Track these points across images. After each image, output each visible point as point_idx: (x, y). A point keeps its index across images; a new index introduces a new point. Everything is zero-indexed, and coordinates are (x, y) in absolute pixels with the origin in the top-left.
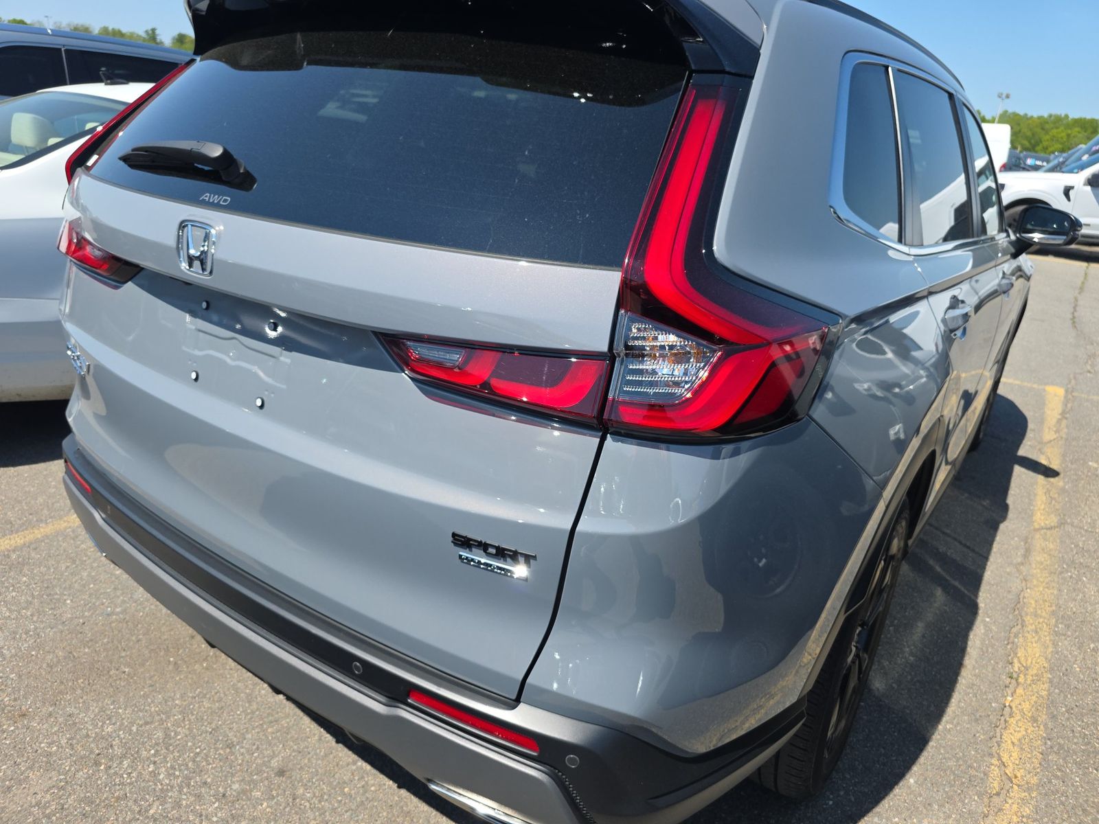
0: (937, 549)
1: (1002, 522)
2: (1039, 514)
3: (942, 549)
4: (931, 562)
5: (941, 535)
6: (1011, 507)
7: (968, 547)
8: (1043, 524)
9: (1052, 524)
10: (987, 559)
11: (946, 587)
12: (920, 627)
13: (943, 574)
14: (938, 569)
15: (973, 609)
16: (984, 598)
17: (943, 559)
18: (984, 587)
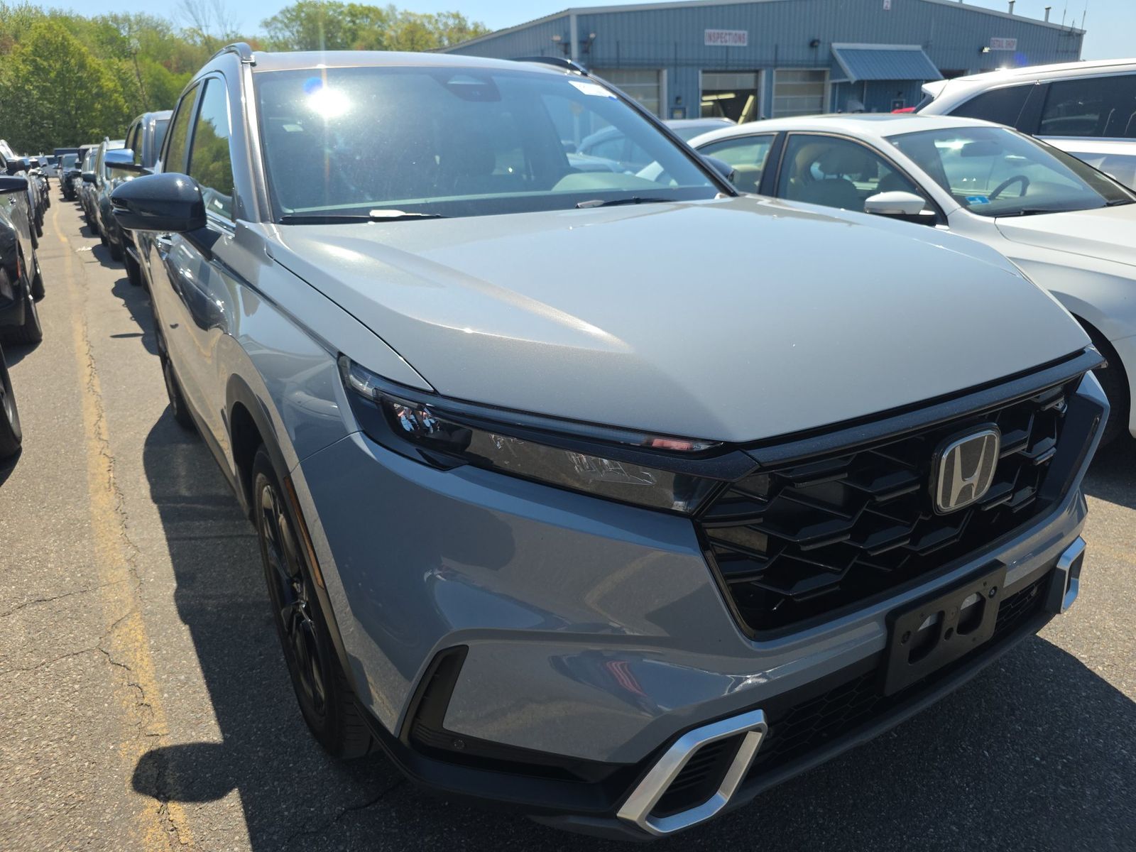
0: (214, 520)
1: (177, 591)
2: (140, 637)
3: (210, 523)
4: (209, 508)
5: (223, 534)
6: (179, 623)
7: (190, 539)
8: (129, 622)
9: (117, 632)
10: (169, 540)
11: (184, 499)
12: (183, 472)
13: (193, 506)
14: (200, 506)
15: (156, 499)
16: (153, 510)
17: (203, 516)
18: (156, 516)
